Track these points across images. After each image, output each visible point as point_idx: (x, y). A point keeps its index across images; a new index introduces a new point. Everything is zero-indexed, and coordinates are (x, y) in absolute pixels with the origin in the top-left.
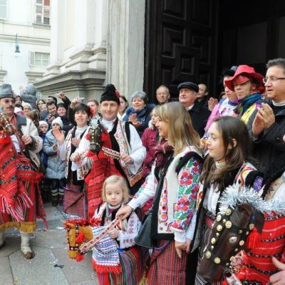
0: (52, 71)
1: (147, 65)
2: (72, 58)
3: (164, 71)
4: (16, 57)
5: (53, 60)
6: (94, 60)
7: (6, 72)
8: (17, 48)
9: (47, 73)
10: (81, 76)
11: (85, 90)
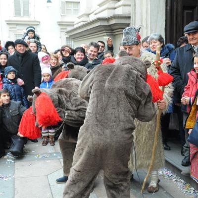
0: (82, 19)
1: (168, 8)
2: (100, 5)
3: (186, 11)
4: (48, 7)
5: (83, 9)
6: (120, 6)
7: (39, 22)
9: (78, 20)
10: (108, 21)
11: (113, 35)
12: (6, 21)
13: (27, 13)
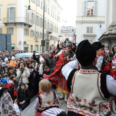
4: (100, 29)
6: (114, 29)
7: (96, 35)
8: (101, 26)
10: (108, 36)
11: (110, 42)
12: (83, 35)
13: (91, 32)
